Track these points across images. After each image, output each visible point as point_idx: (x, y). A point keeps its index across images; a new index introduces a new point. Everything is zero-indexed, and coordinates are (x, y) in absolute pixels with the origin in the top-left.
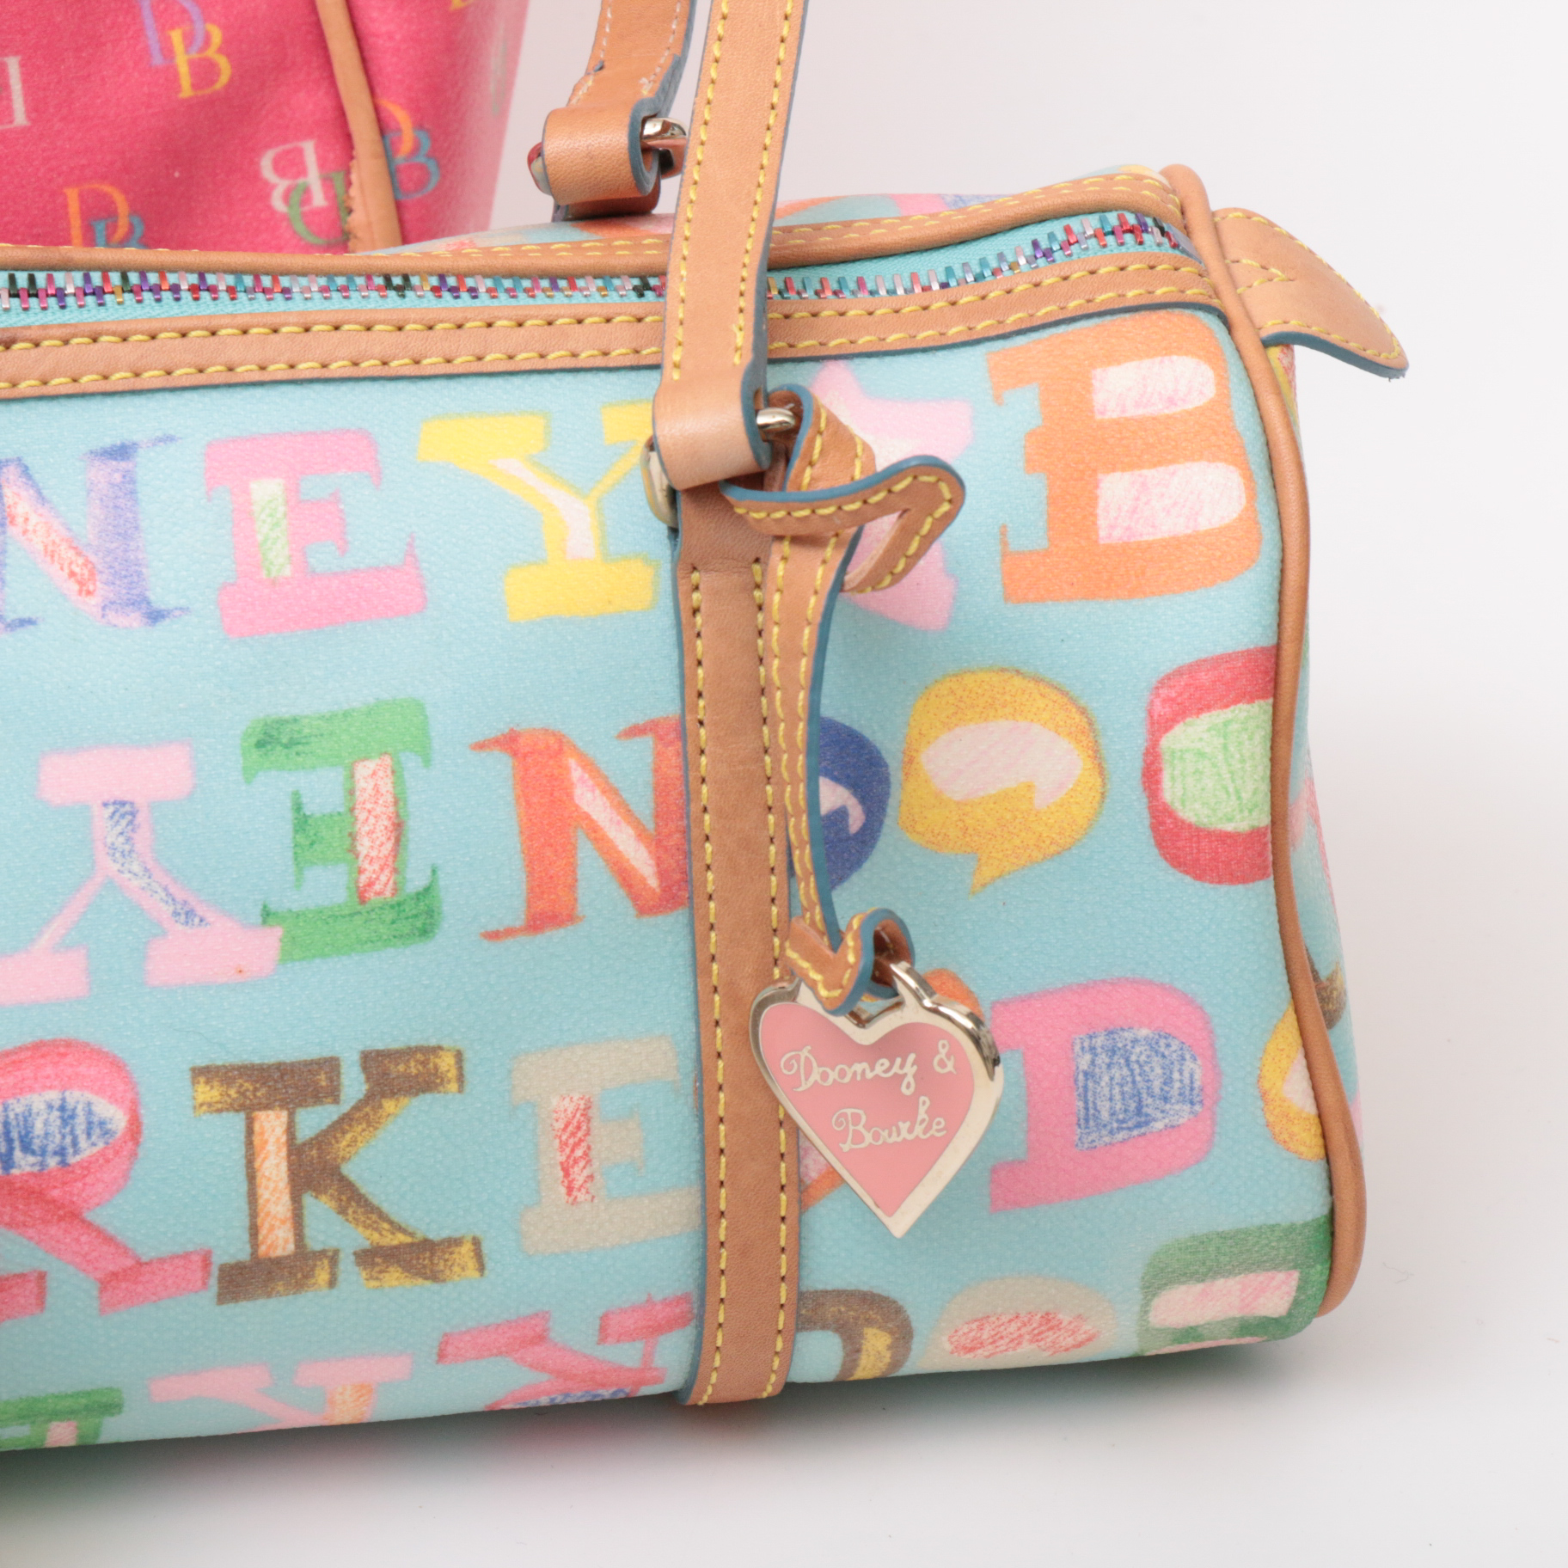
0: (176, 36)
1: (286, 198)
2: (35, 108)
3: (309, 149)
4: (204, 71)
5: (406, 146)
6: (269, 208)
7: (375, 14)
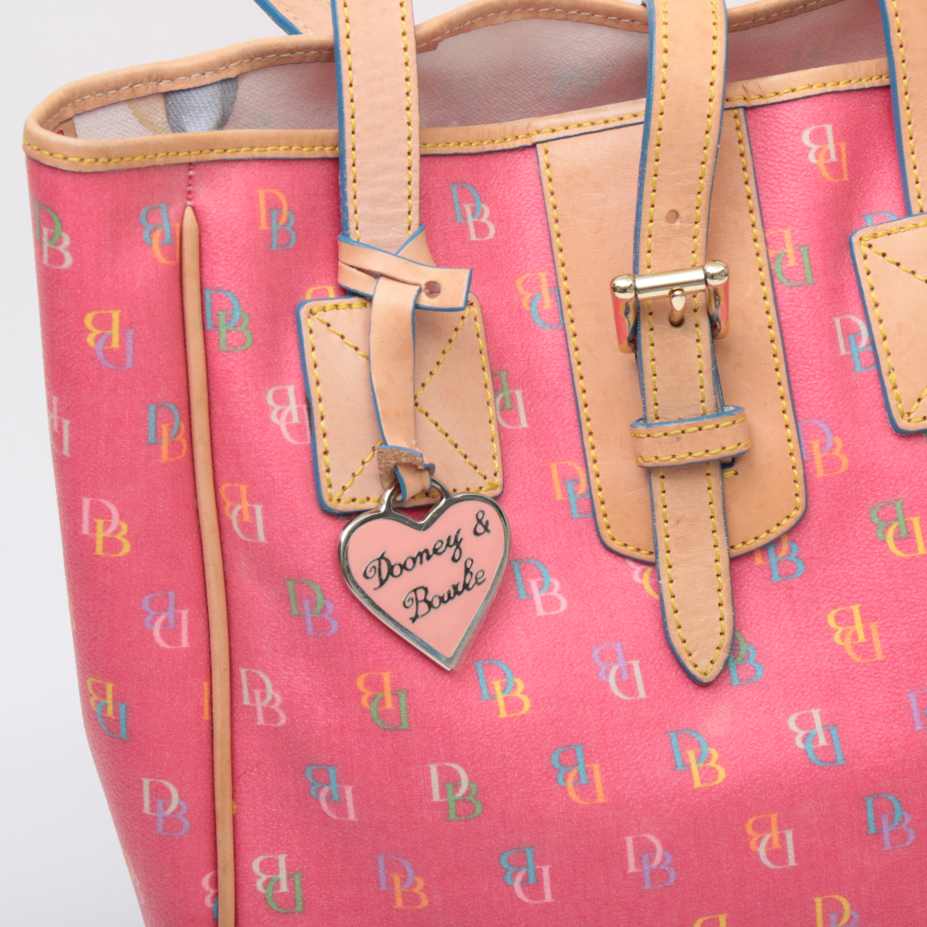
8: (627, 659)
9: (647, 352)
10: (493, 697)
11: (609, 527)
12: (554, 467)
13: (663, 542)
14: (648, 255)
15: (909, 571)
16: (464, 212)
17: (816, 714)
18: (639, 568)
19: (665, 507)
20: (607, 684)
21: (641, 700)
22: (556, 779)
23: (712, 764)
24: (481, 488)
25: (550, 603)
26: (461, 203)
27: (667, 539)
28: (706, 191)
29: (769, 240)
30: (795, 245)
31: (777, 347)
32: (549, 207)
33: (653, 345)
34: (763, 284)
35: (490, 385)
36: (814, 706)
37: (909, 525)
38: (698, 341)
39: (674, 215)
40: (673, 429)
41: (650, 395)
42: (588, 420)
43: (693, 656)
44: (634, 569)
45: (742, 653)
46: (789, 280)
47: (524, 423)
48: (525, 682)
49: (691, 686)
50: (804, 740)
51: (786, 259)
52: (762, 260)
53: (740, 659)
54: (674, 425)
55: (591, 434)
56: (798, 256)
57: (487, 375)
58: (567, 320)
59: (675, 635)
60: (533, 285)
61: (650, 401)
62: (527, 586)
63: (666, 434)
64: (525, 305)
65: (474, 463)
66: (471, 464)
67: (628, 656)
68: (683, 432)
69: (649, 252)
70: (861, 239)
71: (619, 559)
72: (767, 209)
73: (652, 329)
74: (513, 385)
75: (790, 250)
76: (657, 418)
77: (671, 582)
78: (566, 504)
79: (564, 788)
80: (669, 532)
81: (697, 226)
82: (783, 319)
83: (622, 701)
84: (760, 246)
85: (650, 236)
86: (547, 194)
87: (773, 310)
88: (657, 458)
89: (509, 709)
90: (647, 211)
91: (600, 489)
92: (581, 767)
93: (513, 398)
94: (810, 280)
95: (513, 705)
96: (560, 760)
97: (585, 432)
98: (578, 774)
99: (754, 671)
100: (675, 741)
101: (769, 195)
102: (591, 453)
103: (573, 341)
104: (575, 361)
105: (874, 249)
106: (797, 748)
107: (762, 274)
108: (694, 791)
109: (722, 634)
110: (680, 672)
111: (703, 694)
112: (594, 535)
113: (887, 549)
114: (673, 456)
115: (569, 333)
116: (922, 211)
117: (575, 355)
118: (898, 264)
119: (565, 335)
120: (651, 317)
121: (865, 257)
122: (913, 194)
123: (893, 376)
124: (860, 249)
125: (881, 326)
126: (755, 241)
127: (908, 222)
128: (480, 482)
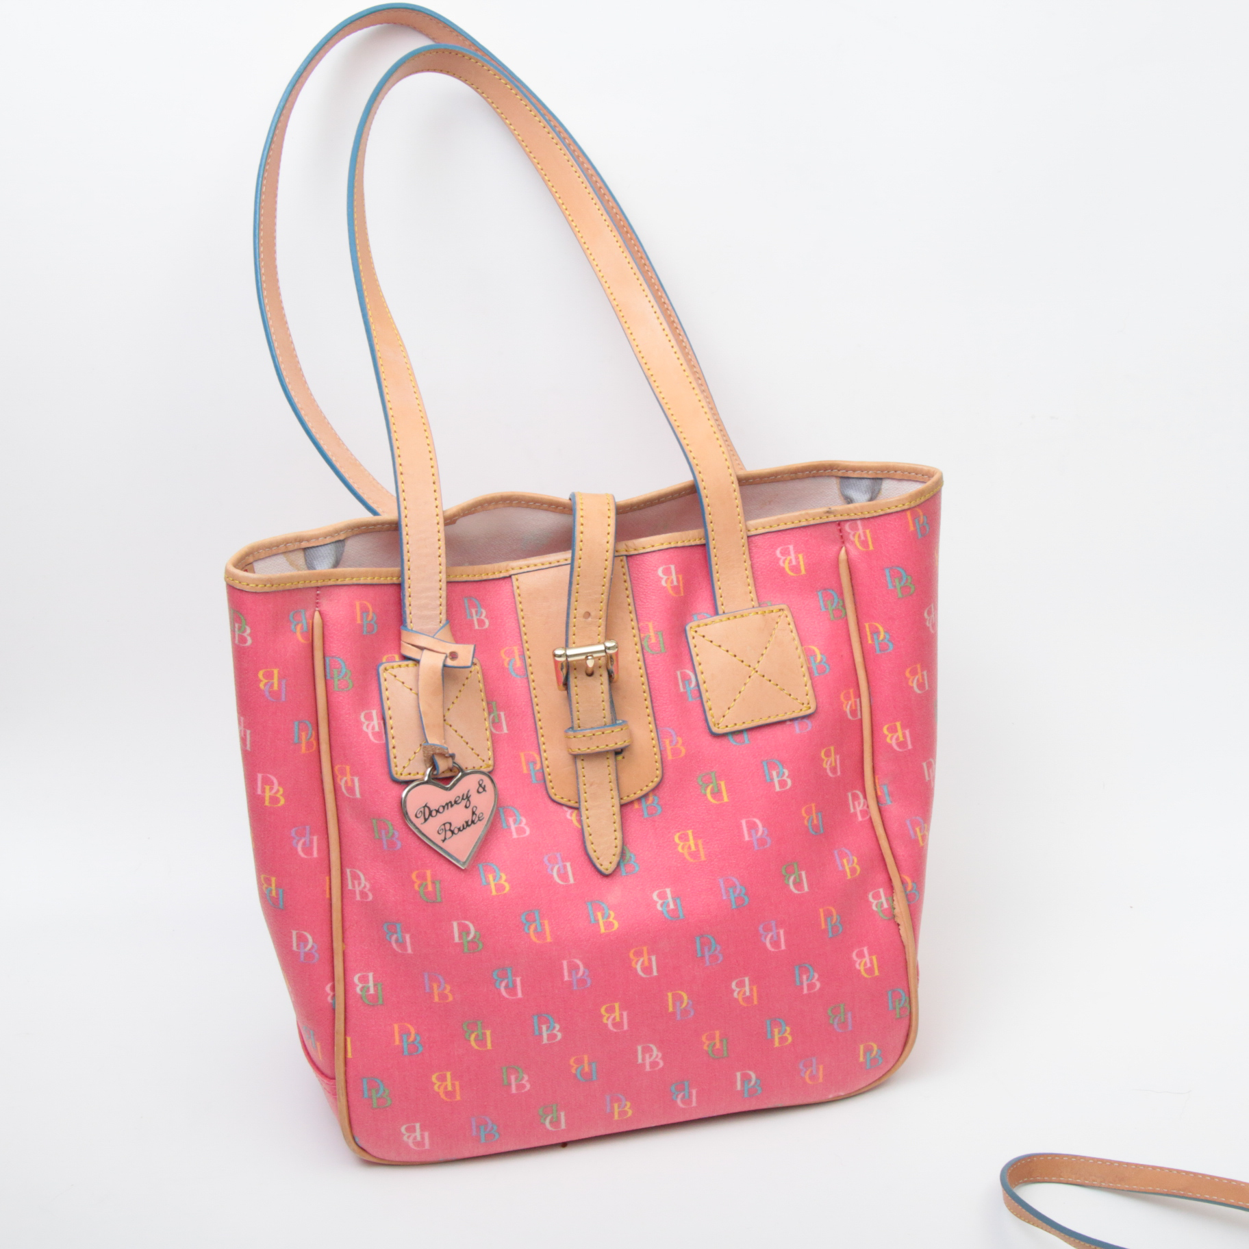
0: (845, 861)
1: (877, 906)
2: (810, 885)
3: (881, 891)
4: (853, 870)
5: (909, 888)
6: (872, 910)
7: (898, 850)
8: (563, 861)
9: (573, 690)
10: (489, 884)
11: (553, 788)
12: (522, 755)
13: (583, 796)
14: (574, 637)
15: (719, 811)
17: (668, 891)
18: (570, 811)
19: (584, 776)
20: (552, 876)
21: (571, 885)
22: (524, 930)
23: (611, 919)
24: (481, 767)
25: (520, 830)
27: (585, 795)
28: (605, 601)
30: (654, 631)
31: (645, 687)
32: (519, 610)
33: (576, 686)
34: (637, 653)
35: (486, 709)
36: (667, 887)
37: (719, 786)
38: (602, 684)
39: (588, 615)
40: (588, 733)
41: (575, 714)
42: (541, 728)
43: (601, 859)
44: (567, 812)
45: (627, 858)
47: (505, 730)
48: (506, 875)
49: (599, 876)
50: (662, 905)
51: (650, 639)
52: (637, 639)
53: (626, 861)
54: (589, 731)
55: (543, 736)
56: (657, 637)
57: (484, 704)
58: (529, 673)
59: (590, 848)
60: (510, 654)
61: (575, 718)
62: (507, 821)
63: (584, 736)
64: (506, 664)
65: (478, 753)
66: (476, 754)
68: (594, 735)
69: (574, 635)
70: (691, 628)
71: (559, 806)
72: (639, 611)
73: (576, 678)
74: (499, 709)
75: (652, 634)
76: (579, 727)
77: (588, 818)
78: (529, 775)
79: (528, 934)
80: (587, 790)
81: (600, 621)
82: (649, 672)
83: (560, 885)
84: (635, 631)
85: (575, 626)
86: (518, 603)
87: (643, 667)
88: (579, 749)
90: (573, 612)
91: (548, 767)
92: (538, 922)
93: (499, 716)
94: (663, 650)
95: (500, 888)
96: (526, 919)
97: (540, 735)
98: (536, 927)
99: (634, 867)
100: (590, 907)
101: (640, 603)
102: (543, 747)
103: (532, 685)
104: (533, 696)
105: (698, 633)
106: (657, 910)
107: (637, 647)
108: (601, 935)
109: (616, 847)
110: (593, 869)
111: (606, 881)
112: (544, 793)
113: (707, 799)
114: (589, 748)
115: (531, 681)
116: (724, 612)
117: (534, 692)
118: (711, 642)
119: (528, 682)
120: (575, 671)
121: (693, 638)
122: (719, 603)
123: (709, 703)
124: (690, 633)
125: (702, 676)
126: (633, 628)
127: (716, 618)
128: (481, 763)
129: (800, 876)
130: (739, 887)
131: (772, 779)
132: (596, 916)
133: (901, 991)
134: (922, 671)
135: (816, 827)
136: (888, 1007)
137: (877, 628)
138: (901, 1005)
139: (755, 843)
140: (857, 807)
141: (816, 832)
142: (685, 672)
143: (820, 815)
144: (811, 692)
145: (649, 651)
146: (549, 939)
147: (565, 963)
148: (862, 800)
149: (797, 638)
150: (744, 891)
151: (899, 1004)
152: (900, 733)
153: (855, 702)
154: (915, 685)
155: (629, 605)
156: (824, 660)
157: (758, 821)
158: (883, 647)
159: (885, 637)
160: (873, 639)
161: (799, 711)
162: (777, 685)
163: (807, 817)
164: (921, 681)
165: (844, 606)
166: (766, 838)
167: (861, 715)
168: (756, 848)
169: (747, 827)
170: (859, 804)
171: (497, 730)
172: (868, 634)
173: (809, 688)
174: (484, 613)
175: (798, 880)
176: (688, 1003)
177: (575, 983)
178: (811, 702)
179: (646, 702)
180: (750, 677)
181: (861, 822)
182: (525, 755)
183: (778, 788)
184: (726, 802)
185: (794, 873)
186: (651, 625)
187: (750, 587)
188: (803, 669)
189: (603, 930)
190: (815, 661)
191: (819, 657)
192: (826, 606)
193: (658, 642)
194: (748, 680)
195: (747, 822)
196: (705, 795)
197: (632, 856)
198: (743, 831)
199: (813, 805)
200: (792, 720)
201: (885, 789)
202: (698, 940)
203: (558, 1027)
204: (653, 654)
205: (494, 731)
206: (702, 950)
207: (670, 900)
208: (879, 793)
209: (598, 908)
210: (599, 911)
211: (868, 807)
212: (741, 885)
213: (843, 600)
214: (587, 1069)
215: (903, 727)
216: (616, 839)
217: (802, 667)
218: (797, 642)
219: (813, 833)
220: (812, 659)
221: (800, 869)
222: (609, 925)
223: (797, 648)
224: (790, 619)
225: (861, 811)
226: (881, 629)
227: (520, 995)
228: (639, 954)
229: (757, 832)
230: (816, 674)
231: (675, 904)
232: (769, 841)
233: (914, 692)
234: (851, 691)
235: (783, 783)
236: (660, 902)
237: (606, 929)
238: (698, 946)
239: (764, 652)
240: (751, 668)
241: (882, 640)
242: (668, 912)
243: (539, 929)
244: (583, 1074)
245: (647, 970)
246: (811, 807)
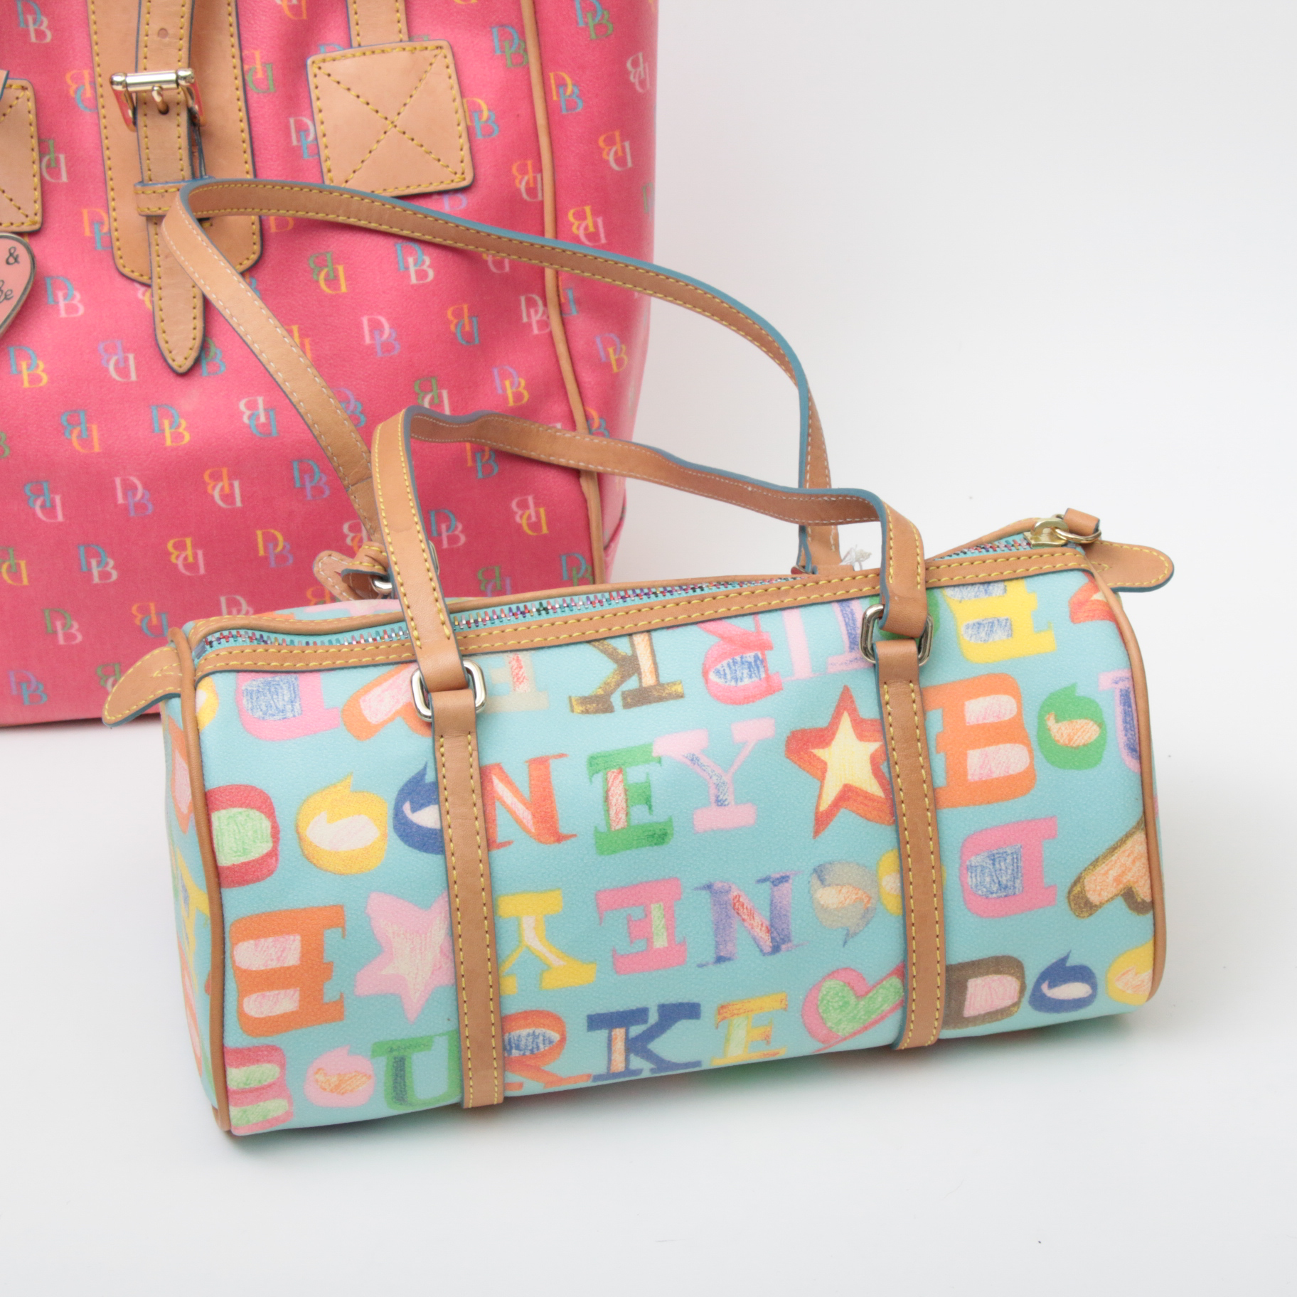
8: (124, 352)
9: (143, 131)
10: (20, 372)
11: (121, 258)
12: (85, 212)
13: (156, 270)
14: (145, 60)
15: (334, 304)
16: (26, 22)
17: (260, 400)
18: (142, 289)
19: (158, 245)
20: (107, 370)
21: (132, 382)
22: (64, 434)
23: (181, 430)
24: (23, 224)
25: (71, 308)
26: (25, 14)
27: (159, 269)
28: (187, 16)
29: (244, 57)
30: (262, 63)
31: (245, 135)
32: (91, 23)
33: (146, 126)
34: (237, 89)
35: (36, 149)
36: (259, 394)
37: (336, 271)
38: (178, 126)
39: (163, 32)
40: (160, 188)
41: (145, 163)
42: (111, 179)
43: (174, 352)
44: (137, 289)
45: (212, 354)
46: (257, 88)
47: (64, 178)
48: (45, 363)
49: (172, 375)
50: (250, 417)
51: (256, 72)
52: (238, 72)
53: (210, 358)
54: (160, 186)
55: (112, 189)
56: (265, 71)
57: (34, 142)
58: (100, 106)
59: (161, 337)
60: (78, 79)
61: (145, 168)
62: (55, 296)
63: (154, 192)
64: (72, 92)
65: (18, 205)
66: (15, 206)
67: (126, 350)
68: (166, 191)
69: (146, 58)
70: (313, 62)
71: (129, 281)
72: (244, 36)
73: (145, 115)
74: (58, 149)
75: (258, 66)
76: (151, 180)
77: (161, 299)
78: (92, 239)
79: (70, 442)
80: (161, 264)
81: (181, 42)
82: (251, 116)
83: (117, 382)
84: (237, 61)
85: (146, 47)
86: (90, 12)
87: (244, 109)
88: (149, 209)
89: (31, 382)
90: (144, 28)
91: (116, 230)
92: (83, 426)
93: (57, 160)
94: (272, 89)
95: (34, 379)
96: (68, 420)
97: (109, 188)
98: (81, 431)
99: (219, 367)
100: (155, 412)
101: (247, 24)
102: (112, 204)
103: (103, 122)
104: (103, 137)
105: (322, 71)
106: (244, 423)
107: (237, 82)
108: (166, 448)
109: (194, 339)
110: (164, 364)
111: (180, 381)
112: (111, 263)
113: (319, 287)
114: (160, 209)
115: (101, 116)
116: (360, 45)
117: (104, 132)
118: (338, 83)
119: (98, 117)
120: (144, 106)
121: (315, 76)
122: (353, 33)
123: (329, 163)
124: (311, 70)
125: (322, 127)
126: (233, 57)
127: (349, 52)
128: (23, 219)
129: (440, 396)
130: (353, 402)
131: (407, 268)
132: (161, 425)
133: (580, 557)
134: (623, 140)
135: (468, 336)
136: (561, 575)
137: (563, 79)
138: (580, 575)
139: (379, 349)
140: (532, 317)
141: (468, 342)
142: (301, 120)
143: (475, 320)
144: (468, 159)
145: (254, 88)
146: (97, 449)
147: (118, 481)
148: (541, 308)
149: (456, 87)
150: (360, 407)
151: (578, 573)
152: (589, 221)
153: (535, 179)
154: (611, 159)
155: (231, 25)
156: (493, 118)
157: (383, 320)
158: (571, 105)
159: (573, 92)
160: (558, 95)
161: (449, 182)
162: (422, 146)
163: (455, 321)
164: (620, 153)
165: (525, 50)
166: (393, 342)
167: (543, 195)
168: (380, 354)
169: (370, 326)
170: (536, 312)
171: (52, 177)
172: (553, 87)
173: (465, 153)
174: (46, 23)
175: (436, 401)
176: (284, 547)
177: (132, 507)
178: (466, 171)
179: (246, 155)
180: (385, 133)
181: (537, 336)
182: (88, 213)
183: (414, 280)
184: (344, 293)
185: (431, 390)
186: (257, 55)
187: (398, 15)
188: (460, 128)
189: (168, 442)
190: (480, 117)
191: (486, 113)
192: (502, 48)
193: (266, 77)
194: (383, 136)
195: (370, 320)
196: (317, 282)
197: (218, 352)
198: (363, 332)
199: (465, 307)
200: (441, 193)
201: (570, 294)
202: (296, 465)
203: (111, 563)
204: (258, 94)
205: (47, 177)
206: (302, 479)
207: (261, 411)
208: (563, 300)
209: (165, 414)
210: (167, 418)
211: (548, 317)
212: (357, 399)
213: (525, 41)
214: (155, 621)
215: (595, 213)
216: (195, 329)
217: (459, 125)
218: (456, 92)
219: (464, 343)
220: (476, 116)
221: (441, 386)
222: (177, 436)
223: (454, 100)
224: (450, 60)
225: (538, 322)
226: (569, 81)
227: (60, 518)
228: (216, 477)
229: (382, 333)
230: (479, 136)
231: (268, 417)
232: (397, 346)
233: (610, 168)
234: (529, 163)
235: (421, 274)
236: (248, 413)
237: (172, 442)
238: (296, 474)
239: (408, 100)
240: (388, 122)
241: (570, 96)
242: (257, 426)
243: (85, 435)
244: (150, 627)
245: (229, 498)
246: (462, 309)
